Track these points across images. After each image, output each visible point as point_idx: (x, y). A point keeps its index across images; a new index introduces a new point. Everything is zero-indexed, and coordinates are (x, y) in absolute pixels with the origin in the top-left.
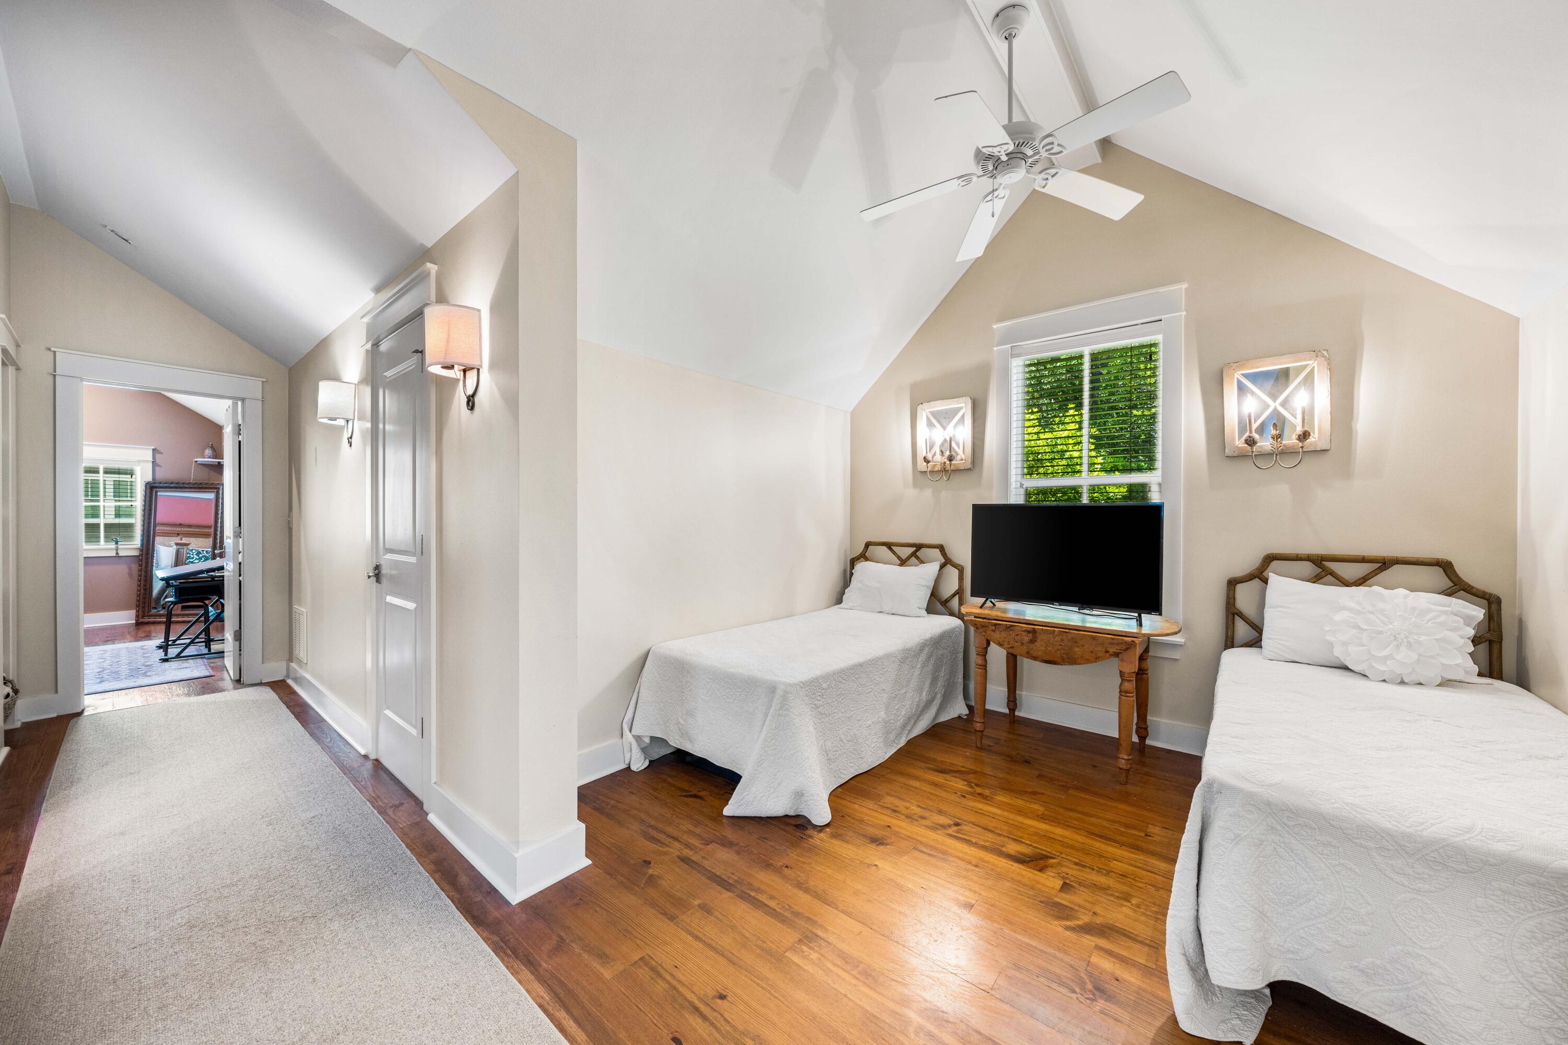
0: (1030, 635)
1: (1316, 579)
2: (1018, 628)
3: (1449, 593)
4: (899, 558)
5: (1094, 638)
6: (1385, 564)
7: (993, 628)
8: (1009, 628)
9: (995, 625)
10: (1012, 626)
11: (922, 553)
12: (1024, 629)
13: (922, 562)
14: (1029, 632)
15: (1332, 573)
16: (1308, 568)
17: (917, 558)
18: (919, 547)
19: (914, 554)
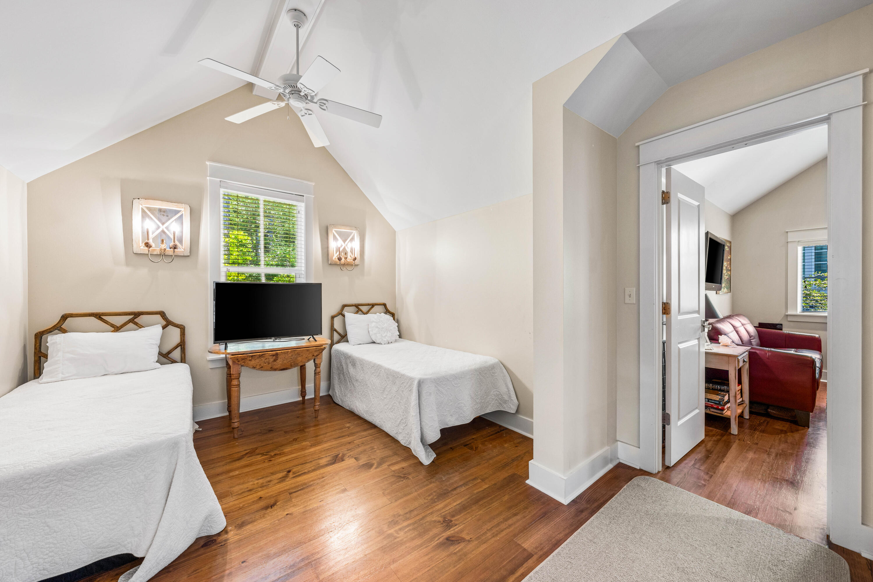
0: (274, 357)
1: (357, 312)
2: (267, 355)
3: (385, 313)
4: (112, 325)
5: (308, 350)
6: (373, 305)
7: (251, 358)
8: (260, 356)
9: (252, 356)
10: (263, 354)
11: (141, 320)
12: (271, 354)
13: (140, 326)
14: (273, 355)
15: (361, 311)
16: (353, 309)
17: (136, 324)
18: (137, 314)
19: (131, 321)
